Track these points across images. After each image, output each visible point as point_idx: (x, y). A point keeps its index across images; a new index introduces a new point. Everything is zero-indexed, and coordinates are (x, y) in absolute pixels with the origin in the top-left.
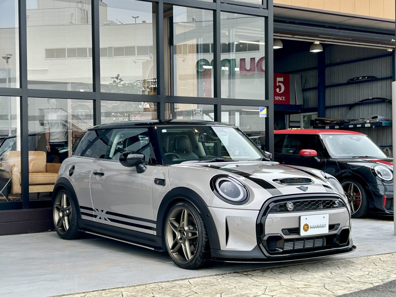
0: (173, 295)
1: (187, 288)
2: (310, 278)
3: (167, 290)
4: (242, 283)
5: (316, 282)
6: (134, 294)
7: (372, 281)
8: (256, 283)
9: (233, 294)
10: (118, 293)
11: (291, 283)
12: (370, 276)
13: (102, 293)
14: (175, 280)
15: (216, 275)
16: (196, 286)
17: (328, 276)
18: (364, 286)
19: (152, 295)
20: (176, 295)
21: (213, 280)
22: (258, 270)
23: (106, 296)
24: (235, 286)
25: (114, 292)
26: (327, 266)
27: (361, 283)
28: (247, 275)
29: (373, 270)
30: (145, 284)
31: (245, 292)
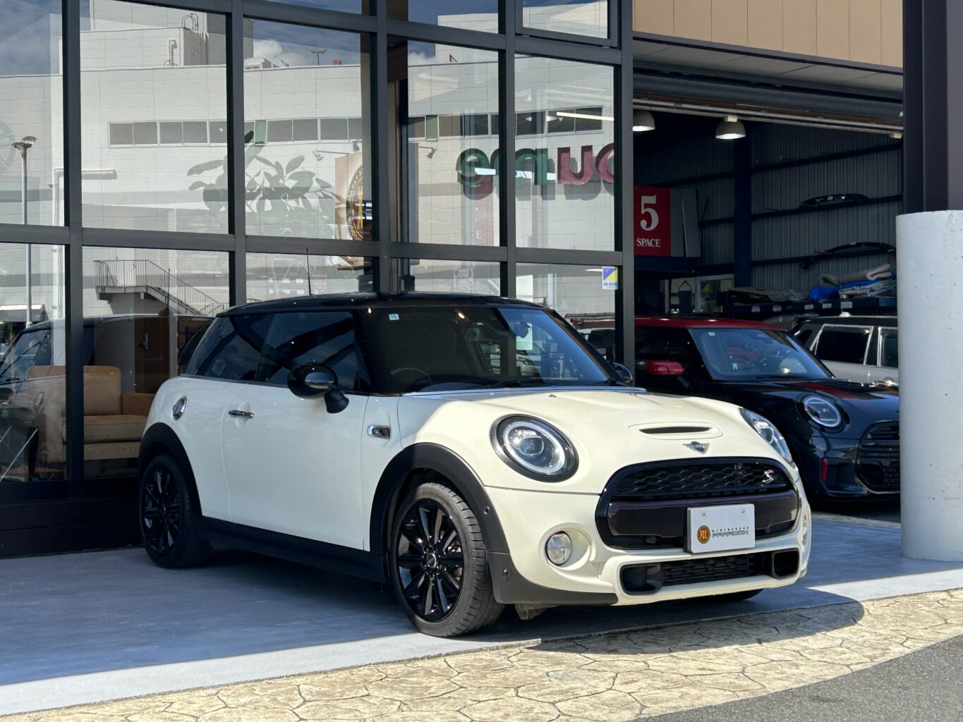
0: (412, 691)
1: (441, 676)
2: (713, 653)
3: (397, 680)
4: (564, 666)
5: (726, 663)
6: (327, 689)
7: (849, 659)
8: (593, 664)
9: (543, 688)
10: (289, 687)
11: (671, 665)
12: (846, 649)
13: (255, 688)
14: (416, 659)
15: (506, 647)
16: (461, 673)
17: (753, 649)
18: (832, 671)
19: (366, 692)
20: (418, 692)
21: (499, 659)
22: (600, 635)
23: (263, 694)
24: (548, 672)
25: (280, 686)
26: (751, 627)
27: (825, 665)
28: (573, 647)
29: (852, 636)
30: (348, 668)
31: (571, 686)
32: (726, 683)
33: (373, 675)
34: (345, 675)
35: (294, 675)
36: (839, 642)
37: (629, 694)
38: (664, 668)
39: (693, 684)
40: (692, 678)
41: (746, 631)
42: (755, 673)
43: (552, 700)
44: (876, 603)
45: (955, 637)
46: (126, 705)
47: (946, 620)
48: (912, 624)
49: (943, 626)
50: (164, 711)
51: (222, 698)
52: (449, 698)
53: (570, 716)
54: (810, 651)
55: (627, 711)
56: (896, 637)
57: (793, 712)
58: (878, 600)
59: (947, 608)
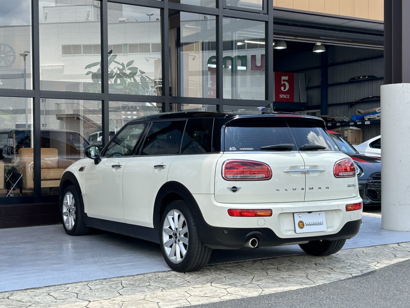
1: (181, 277)
2: (295, 269)
3: (163, 279)
4: (232, 273)
7: (351, 271)
8: (244, 273)
10: (117, 282)
11: (277, 273)
12: (351, 267)
13: (103, 282)
14: (171, 270)
15: (209, 266)
17: (312, 267)
18: (344, 276)
19: (149, 284)
20: (170, 284)
21: (206, 271)
22: (249, 261)
23: (106, 284)
24: (225, 276)
25: (114, 281)
26: (313, 258)
27: (342, 274)
28: (237, 266)
29: (355, 262)
30: (143, 274)
31: (234, 282)
32: (299, 281)
33: (152, 277)
34: (141, 277)
35: (120, 277)
36: (349, 264)
37: (258, 285)
38: (274, 275)
39: (285, 281)
40: (285, 279)
41: (310, 259)
42: (312, 277)
43: (225, 288)
44: (367, 248)
45: (398, 263)
46: (49, 288)
47: (395, 255)
48: (381, 257)
49: (394, 258)
50: (65, 291)
51: (89, 286)
52: (183, 286)
53: (232, 294)
54: (336, 268)
55: (256, 292)
56: (373, 262)
57: (325, 293)
58: (368, 247)
59: (397, 250)
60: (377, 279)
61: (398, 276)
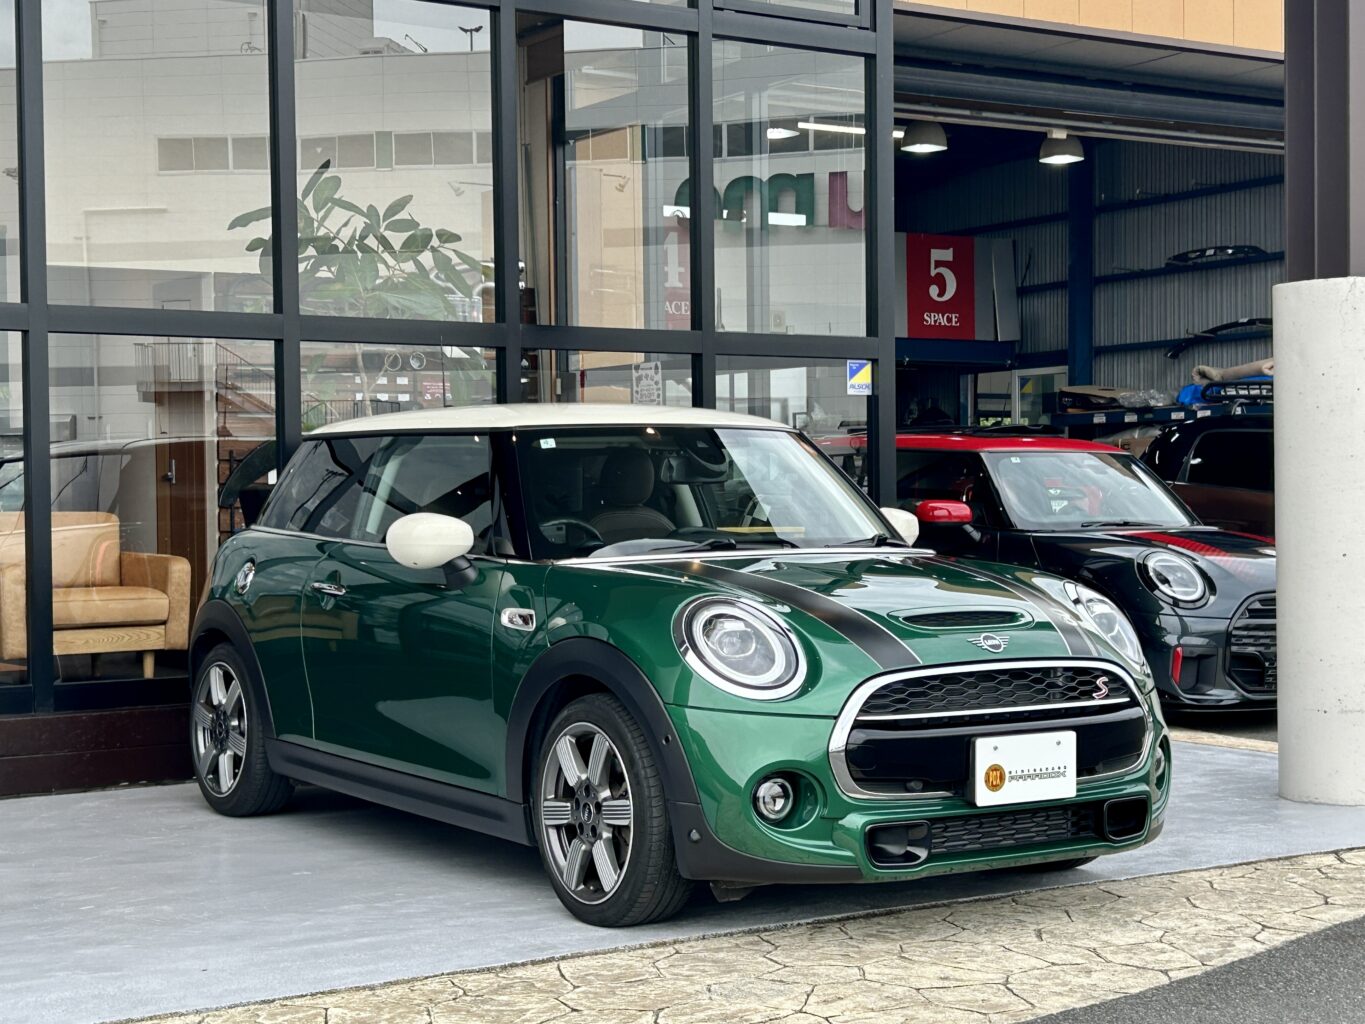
0: (498, 1017)
1: (547, 992)
2: (965, 953)
3: (480, 999)
4: (736, 974)
5: (982, 969)
6: (368, 1014)
7: (1167, 961)
8: (780, 972)
9: (698, 1011)
10: (313, 1011)
11: (899, 972)
12: (1167, 946)
13: (259, 1013)
14: (513, 966)
15: (654, 946)
16: (578, 987)
17: (1027, 945)
18: (1139, 980)
19: (426, 1019)
21: (641, 965)
22: (799, 925)
23: (270, 1023)
24: (710, 986)
25: (299, 1009)
26: (1030, 910)
27: (1128, 972)
28: (755, 944)
29: (1180, 923)
30: (408, 981)
31: (740, 1007)
32: (977, 1001)
33: (442, 992)
34: (401, 991)
35: (322, 993)
36: (1159, 933)
37: (826, 1019)
38: (886, 978)
39: (928, 1003)
40: (926, 994)
41: (1022, 918)
42: (1023, 984)
44: (1226, 871)
45: (1336, 926)
47: (1326, 899)
48: (1275, 905)
49: (1321, 908)
54: (1112, 948)
56: (1246, 926)
58: (1229, 867)
59: (1331, 879)
60: (1261, 989)
61: (1336, 975)
